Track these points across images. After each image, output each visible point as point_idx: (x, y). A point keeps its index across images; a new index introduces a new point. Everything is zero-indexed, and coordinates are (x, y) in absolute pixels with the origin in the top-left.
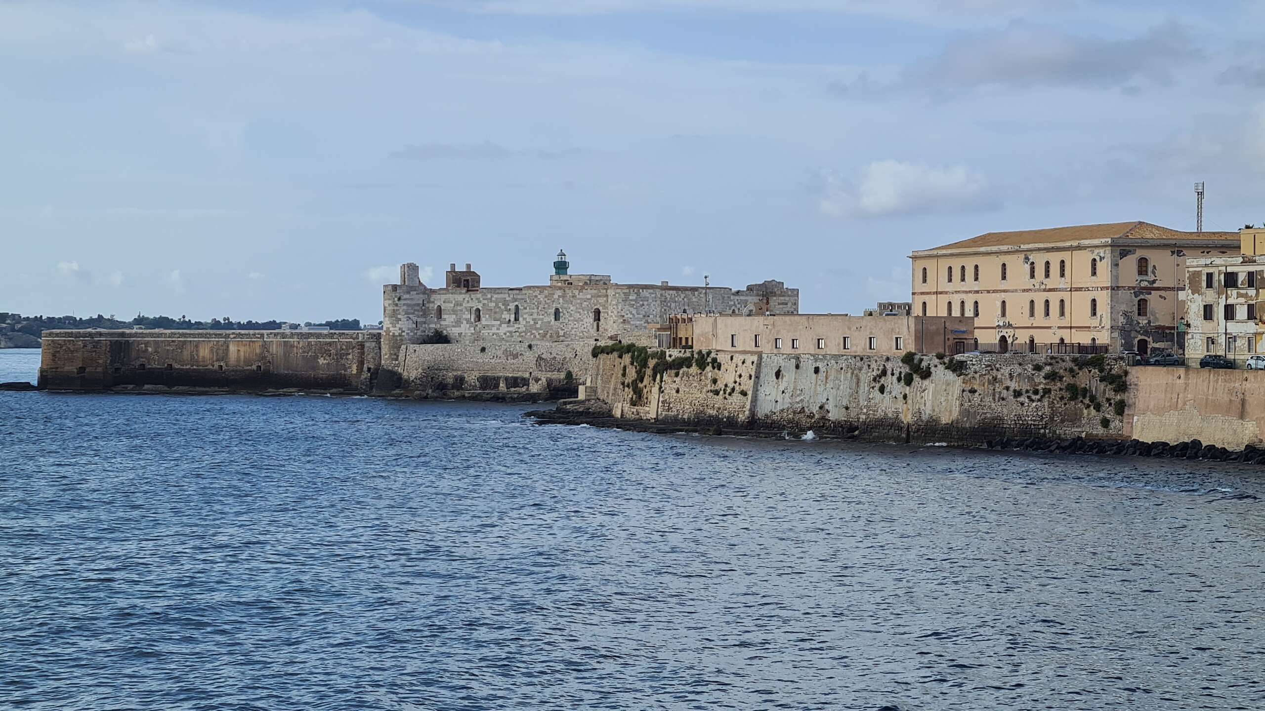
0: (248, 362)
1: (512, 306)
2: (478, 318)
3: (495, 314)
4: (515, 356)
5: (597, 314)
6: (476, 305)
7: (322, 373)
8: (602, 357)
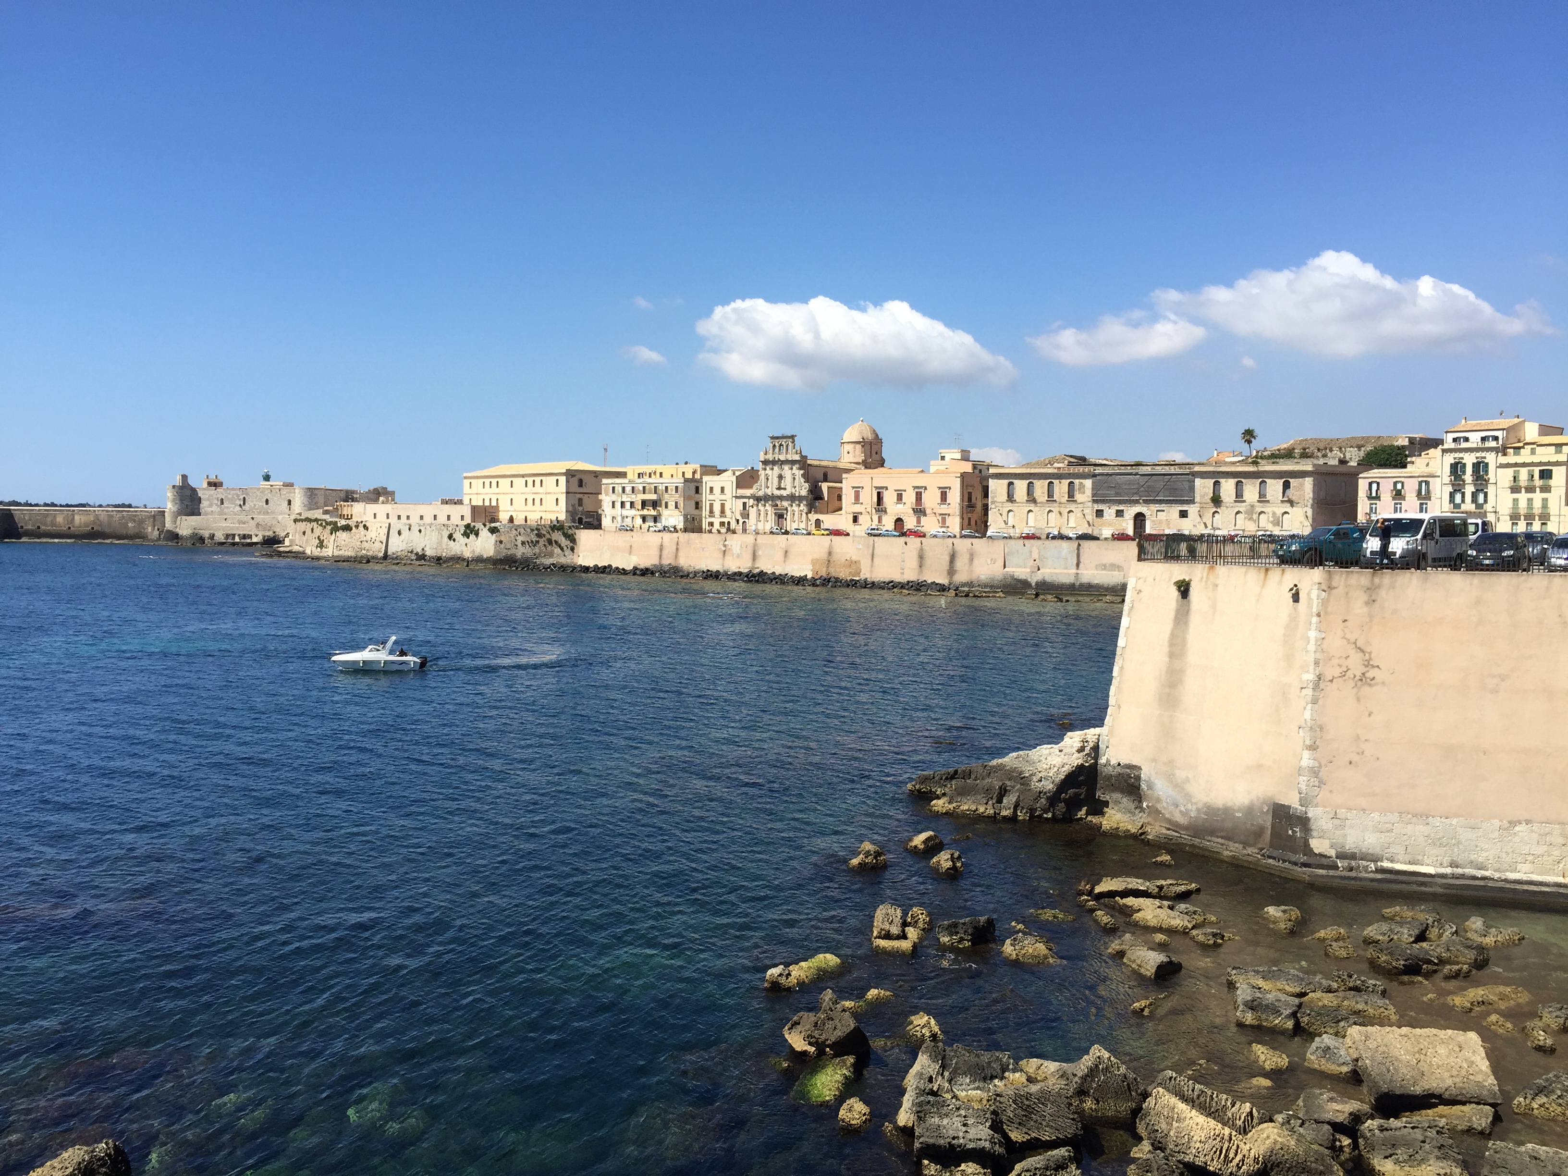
0: (86, 525)
1: (242, 497)
2: (222, 503)
3: (232, 501)
4: (244, 523)
5: (289, 502)
6: (220, 496)
7: (131, 532)
8: (299, 524)
